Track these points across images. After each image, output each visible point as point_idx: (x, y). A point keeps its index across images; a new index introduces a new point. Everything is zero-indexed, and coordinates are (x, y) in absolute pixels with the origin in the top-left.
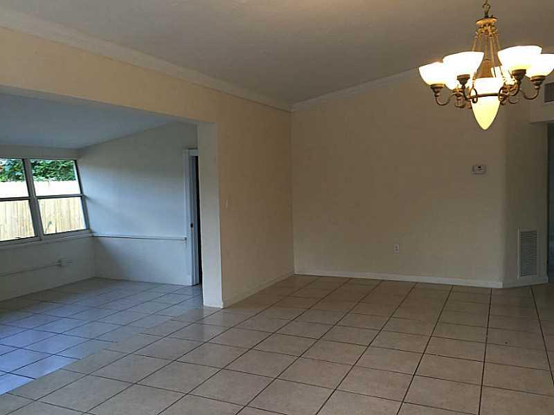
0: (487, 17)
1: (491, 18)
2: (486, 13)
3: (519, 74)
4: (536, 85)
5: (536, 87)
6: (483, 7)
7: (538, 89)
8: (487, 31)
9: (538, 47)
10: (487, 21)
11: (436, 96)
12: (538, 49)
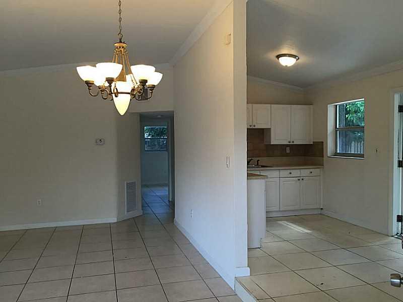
0: (121, 42)
1: (124, 43)
2: (121, 39)
3: (144, 82)
4: (151, 90)
5: (151, 91)
6: (119, 34)
7: (152, 93)
8: (121, 51)
9: (153, 67)
10: (122, 44)
11: (89, 89)
12: (153, 69)
